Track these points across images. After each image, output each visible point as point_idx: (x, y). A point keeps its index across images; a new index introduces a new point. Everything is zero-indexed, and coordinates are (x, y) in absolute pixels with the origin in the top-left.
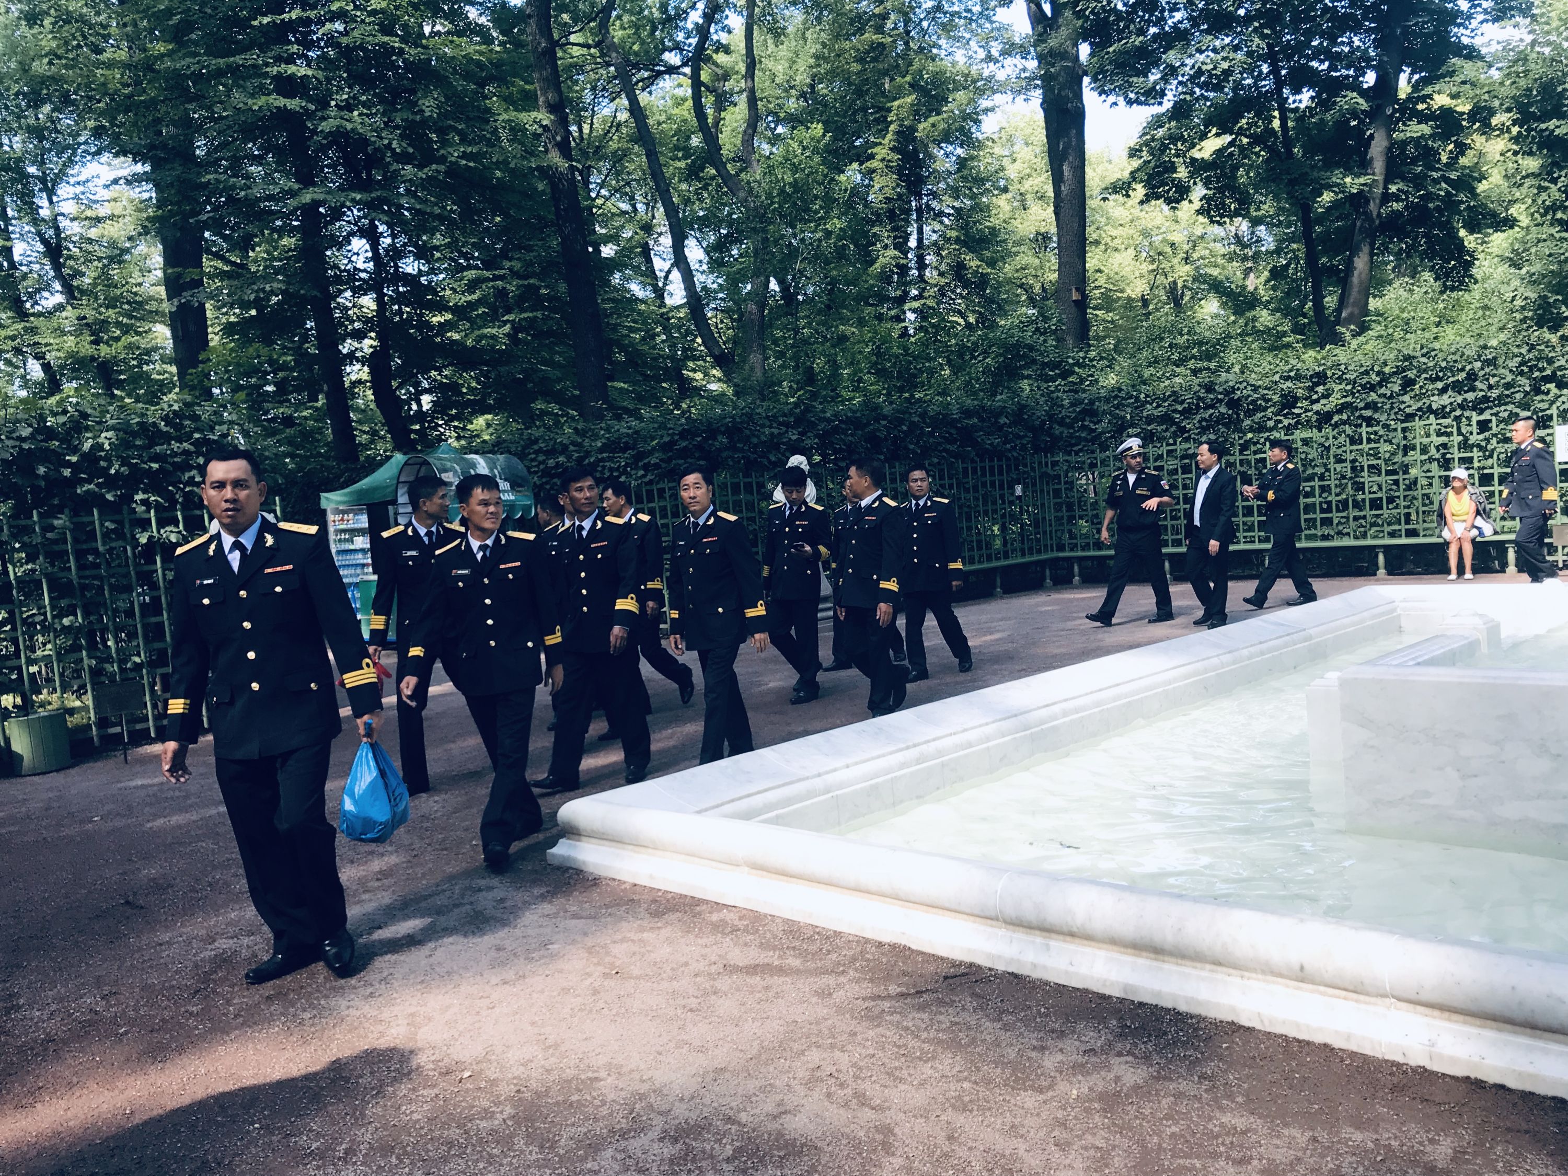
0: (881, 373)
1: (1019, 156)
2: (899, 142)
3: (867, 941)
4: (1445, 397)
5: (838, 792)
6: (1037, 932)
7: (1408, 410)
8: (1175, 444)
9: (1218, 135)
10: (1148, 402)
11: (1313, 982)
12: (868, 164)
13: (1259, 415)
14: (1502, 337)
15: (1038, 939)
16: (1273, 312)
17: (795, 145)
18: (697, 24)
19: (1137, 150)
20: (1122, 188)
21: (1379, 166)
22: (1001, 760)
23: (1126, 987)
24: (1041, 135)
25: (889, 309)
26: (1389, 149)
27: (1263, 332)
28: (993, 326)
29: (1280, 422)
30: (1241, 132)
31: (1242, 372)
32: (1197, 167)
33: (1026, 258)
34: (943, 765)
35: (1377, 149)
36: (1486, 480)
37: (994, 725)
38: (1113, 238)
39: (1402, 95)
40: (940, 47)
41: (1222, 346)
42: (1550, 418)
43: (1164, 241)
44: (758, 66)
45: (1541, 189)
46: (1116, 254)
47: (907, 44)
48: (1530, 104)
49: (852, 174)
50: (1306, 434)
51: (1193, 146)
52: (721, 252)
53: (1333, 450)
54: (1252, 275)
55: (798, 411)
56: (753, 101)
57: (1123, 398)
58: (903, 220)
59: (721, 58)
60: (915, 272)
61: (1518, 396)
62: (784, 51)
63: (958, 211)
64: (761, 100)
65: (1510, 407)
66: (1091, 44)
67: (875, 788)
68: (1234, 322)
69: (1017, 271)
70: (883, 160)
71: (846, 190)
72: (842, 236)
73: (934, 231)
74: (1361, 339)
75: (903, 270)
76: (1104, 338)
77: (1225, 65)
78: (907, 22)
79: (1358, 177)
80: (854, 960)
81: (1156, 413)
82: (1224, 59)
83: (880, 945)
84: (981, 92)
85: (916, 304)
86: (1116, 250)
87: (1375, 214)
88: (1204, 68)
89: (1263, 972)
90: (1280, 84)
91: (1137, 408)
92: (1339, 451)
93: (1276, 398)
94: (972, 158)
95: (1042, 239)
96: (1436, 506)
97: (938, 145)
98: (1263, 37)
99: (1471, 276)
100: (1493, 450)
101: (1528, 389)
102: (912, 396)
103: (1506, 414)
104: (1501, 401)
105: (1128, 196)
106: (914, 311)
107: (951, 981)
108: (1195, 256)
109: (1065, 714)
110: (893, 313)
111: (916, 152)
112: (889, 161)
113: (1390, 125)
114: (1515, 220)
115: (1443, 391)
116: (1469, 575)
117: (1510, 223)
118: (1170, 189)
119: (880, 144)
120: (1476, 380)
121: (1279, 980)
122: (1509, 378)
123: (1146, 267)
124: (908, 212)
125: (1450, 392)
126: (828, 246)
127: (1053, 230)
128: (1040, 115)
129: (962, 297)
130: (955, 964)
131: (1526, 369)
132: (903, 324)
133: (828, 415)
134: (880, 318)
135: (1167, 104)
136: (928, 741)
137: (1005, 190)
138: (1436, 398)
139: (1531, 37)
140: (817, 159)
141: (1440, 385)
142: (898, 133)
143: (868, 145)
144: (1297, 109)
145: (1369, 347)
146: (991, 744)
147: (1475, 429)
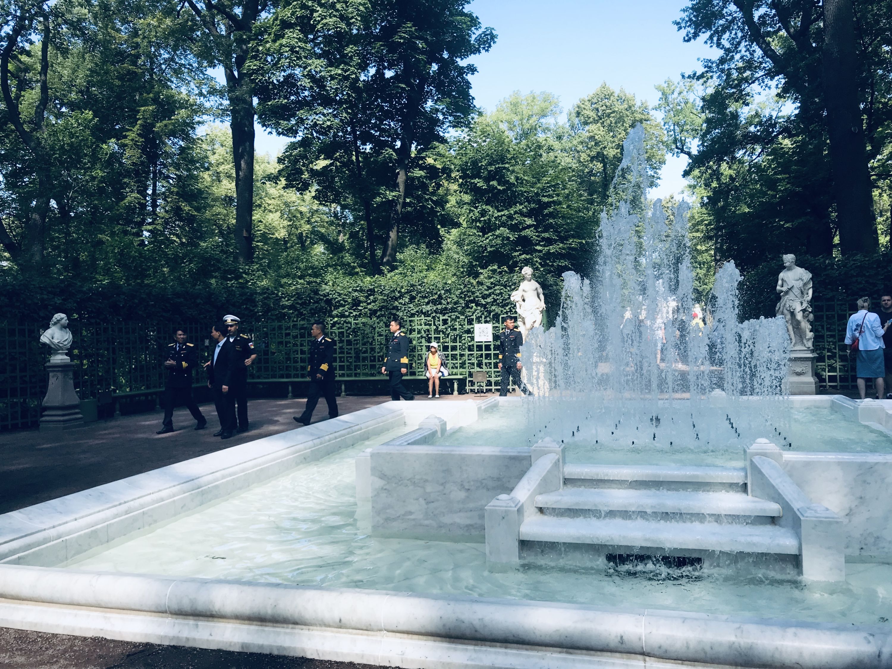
0: (124, 267)
1: (217, 151)
2: (144, 132)
3: (76, 638)
4: (428, 306)
5: (67, 538)
6: (191, 617)
7: (412, 312)
8: (297, 321)
9: (325, 159)
10: (282, 297)
11: (346, 627)
12: (123, 141)
13: (341, 309)
14: (453, 279)
15: (191, 622)
16: (351, 255)
17: (73, 121)
18: (8, 34)
19: (282, 160)
20: (273, 179)
21: (402, 188)
22: (182, 507)
23: (243, 645)
24: (230, 142)
25: (132, 228)
26: (406, 181)
27: (346, 265)
28: (197, 245)
29: (352, 313)
30: (336, 159)
31: (333, 286)
32: (314, 173)
33: (219, 209)
34: (144, 513)
35: (401, 179)
36: (445, 348)
37: (179, 487)
38: (269, 205)
39: (413, 155)
40: (172, 82)
41: (323, 270)
42: (473, 320)
43: (297, 210)
44: (50, 68)
45: (471, 211)
46: (271, 214)
47: (151, 75)
48: (467, 170)
49: (112, 145)
50: (364, 320)
51: (312, 162)
52: (16, 179)
53: (377, 329)
54: (342, 235)
55: (63, 285)
56: (44, 88)
57: (269, 294)
58: (143, 177)
59: (24, 58)
60: (150, 208)
61: (459, 309)
62: (68, 63)
63: (179, 177)
64: (51, 89)
65: (456, 314)
66: (259, 98)
67: (95, 532)
68: (331, 258)
69: (213, 215)
70: (132, 140)
71: (106, 154)
72: (103, 180)
73: (163, 186)
74: (392, 274)
75: (143, 206)
76: (262, 259)
77: (329, 123)
78: (152, 63)
79: (392, 192)
80: (65, 651)
81: (287, 303)
82: (328, 120)
83: (85, 639)
84: (195, 112)
85: (150, 227)
86: (270, 211)
87: (399, 211)
88: (318, 122)
89: (320, 625)
90: (356, 138)
91: (277, 300)
92: (380, 330)
93: (350, 300)
94: (189, 148)
95: (228, 200)
96: (423, 361)
97: (168, 138)
98: (347, 113)
99: (442, 248)
100: (449, 334)
101: (463, 305)
102: (143, 282)
103: (454, 317)
104: (453, 310)
105: (276, 183)
106: (149, 231)
107: (132, 657)
108: (313, 220)
109: (223, 477)
110: (135, 230)
111: (154, 139)
112: (136, 141)
113: (407, 169)
114: (460, 223)
115: (428, 303)
116: (437, 396)
117: (458, 225)
118: (299, 184)
119: (131, 130)
120: (442, 299)
121: (328, 628)
122: (456, 299)
123: (286, 223)
124: (148, 173)
125: (431, 304)
126: (93, 186)
127: (235, 195)
128: (230, 131)
129: (178, 226)
130: (135, 645)
131: (463, 296)
132: (141, 238)
133: (85, 289)
134: (126, 233)
135: (299, 138)
136: (135, 499)
137: (208, 169)
138: (424, 306)
139: (468, 138)
140: (88, 132)
141: (426, 300)
142: (141, 125)
143: (123, 129)
144: (364, 152)
145: (395, 278)
146: (175, 498)
147: (441, 323)
